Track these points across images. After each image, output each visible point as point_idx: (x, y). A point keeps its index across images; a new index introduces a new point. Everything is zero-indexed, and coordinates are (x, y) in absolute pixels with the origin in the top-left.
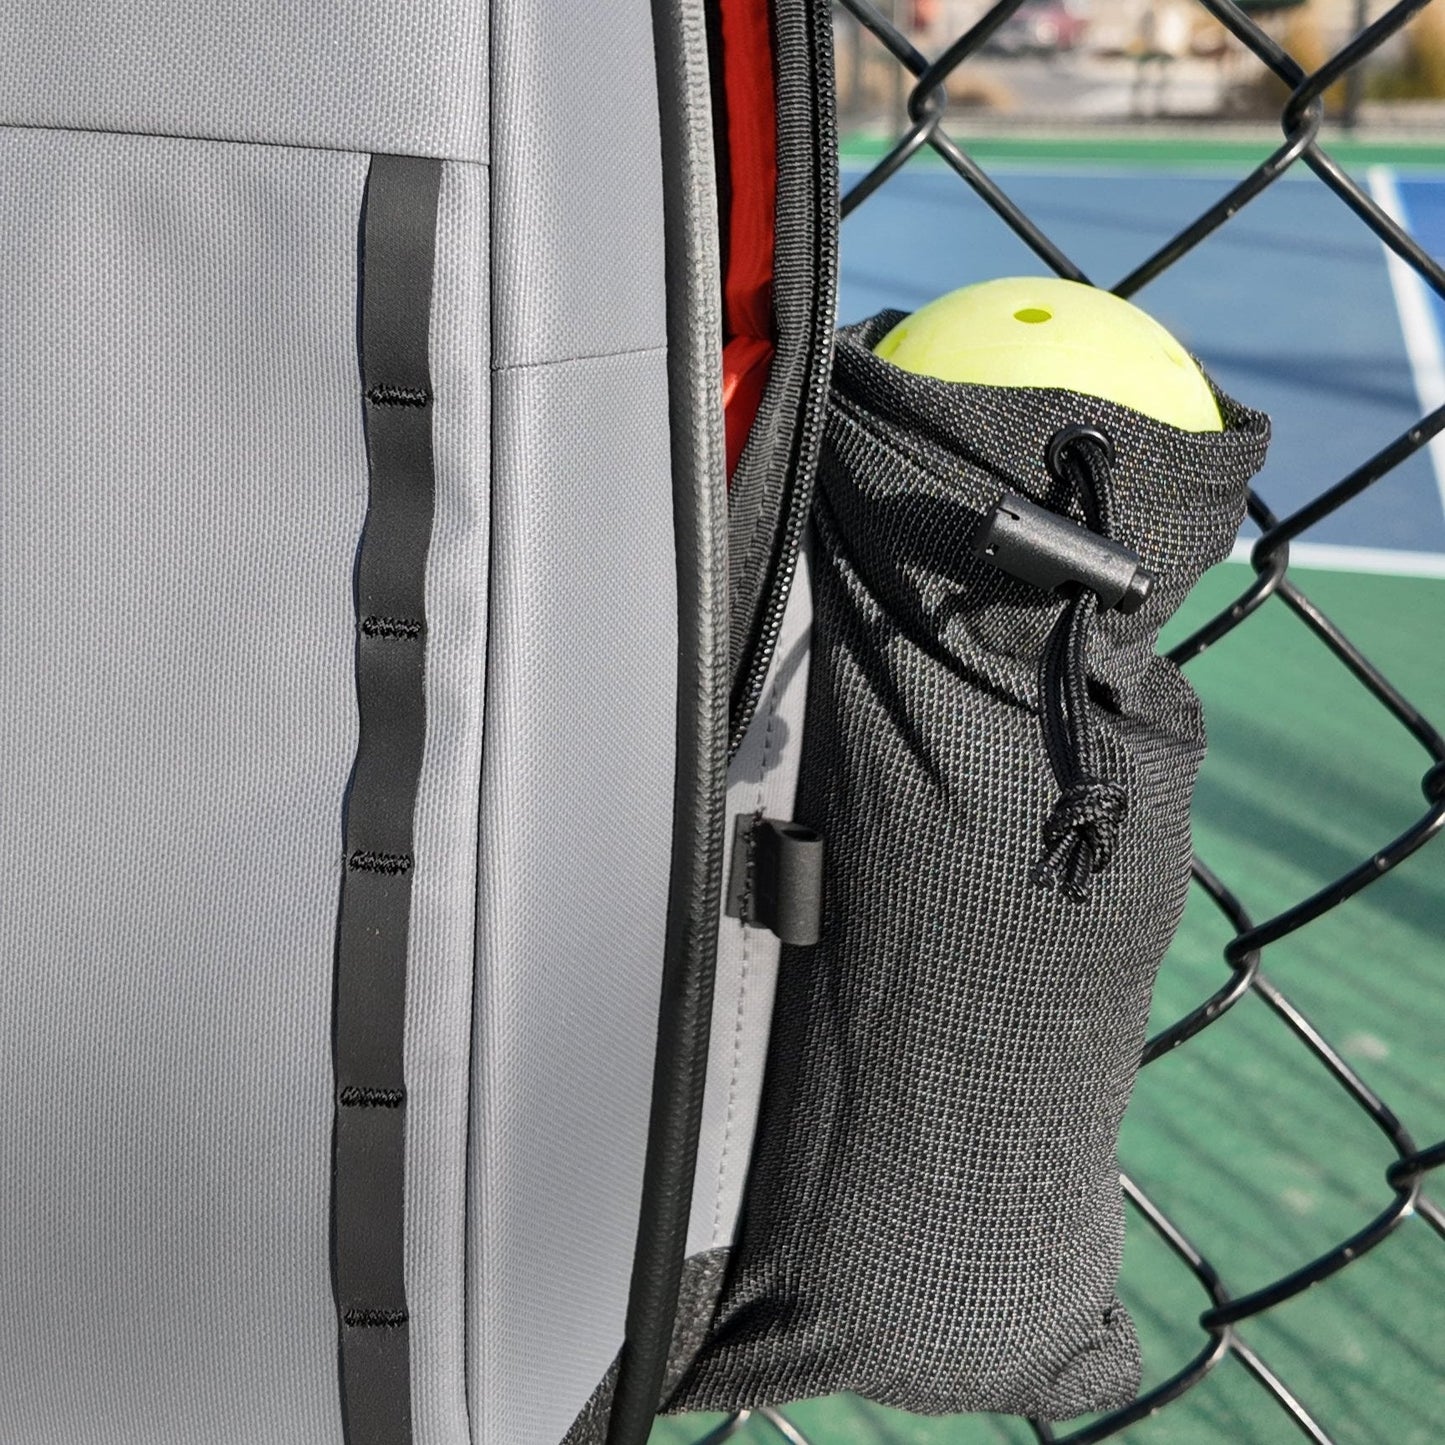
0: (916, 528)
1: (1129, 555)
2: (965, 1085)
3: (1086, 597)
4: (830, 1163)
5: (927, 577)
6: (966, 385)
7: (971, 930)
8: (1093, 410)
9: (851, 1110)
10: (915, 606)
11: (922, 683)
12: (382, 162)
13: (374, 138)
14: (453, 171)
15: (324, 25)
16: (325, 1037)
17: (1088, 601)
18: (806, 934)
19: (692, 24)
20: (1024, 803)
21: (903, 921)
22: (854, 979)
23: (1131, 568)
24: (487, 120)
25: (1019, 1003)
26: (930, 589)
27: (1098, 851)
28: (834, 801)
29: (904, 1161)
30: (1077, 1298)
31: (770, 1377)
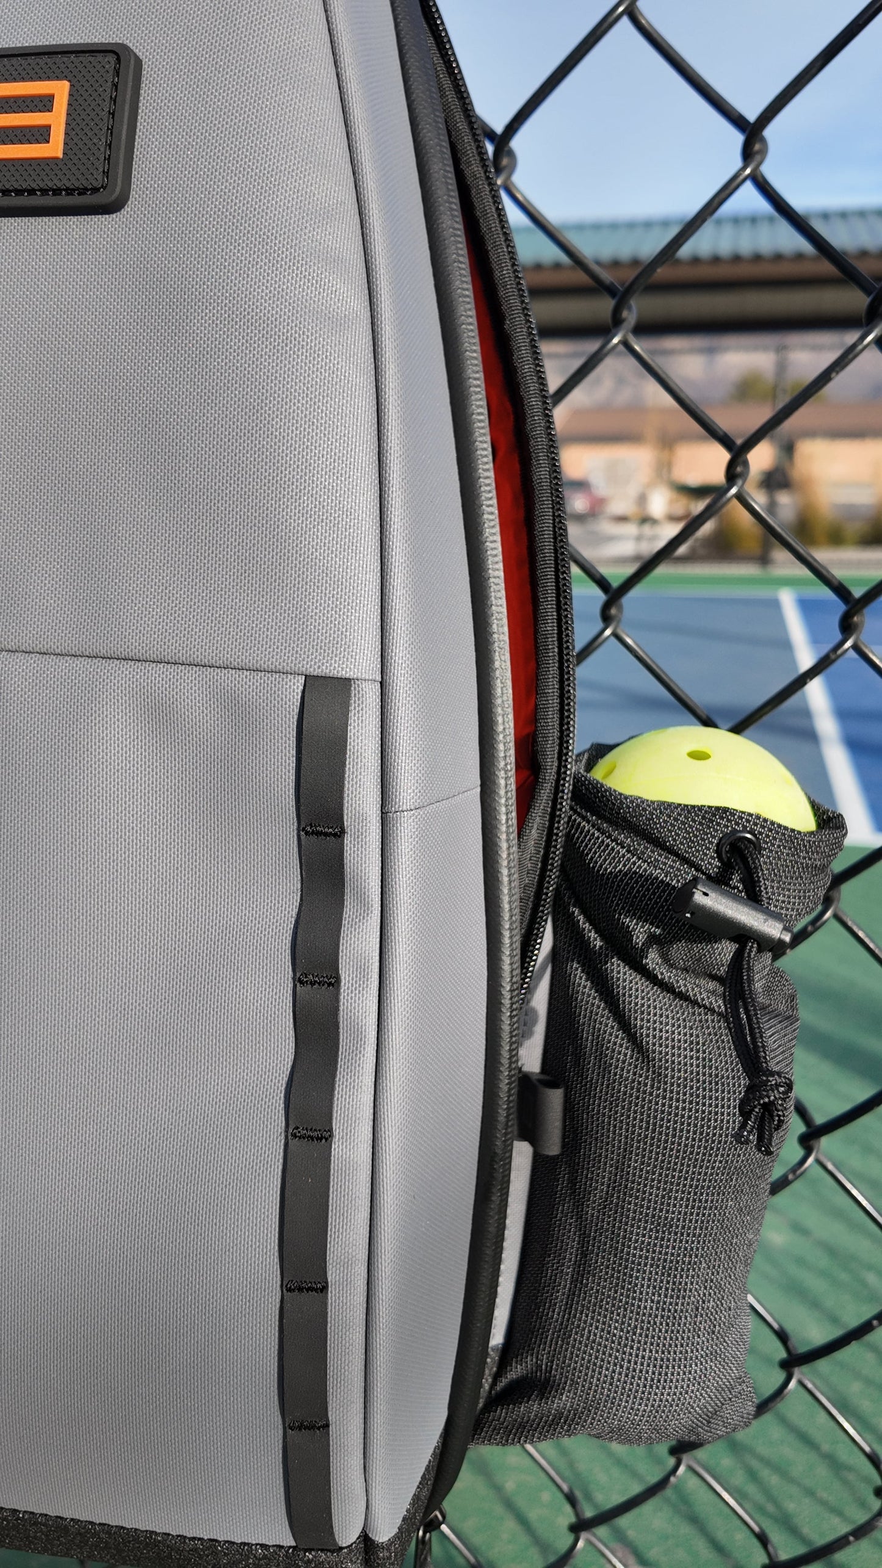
0: (629, 893)
1: (777, 917)
2: (661, 1246)
3: (750, 944)
4: (572, 1294)
5: (637, 924)
6: (663, 803)
7: (665, 1148)
8: (748, 821)
9: (586, 1261)
10: (628, 941)
11: (631, 989)
12: (312, 682)
13: (308, 666)
14: (358, 687)
15: (275, 593)
16: (274, 1248)
17: (752, 947)
18: (553, 1147)
19: (496, 581)
20: (698, 1066)
21: (620, 1142)
22: (587, 1177)
23: (780, 926)
24: (380, 653)
25: (695, 1194)
26: (639, 932)
27: (777, 1118)
28: (571, 1062)
29: (622, 1294)
30: (720, 1371)
31: (531, 1426)
